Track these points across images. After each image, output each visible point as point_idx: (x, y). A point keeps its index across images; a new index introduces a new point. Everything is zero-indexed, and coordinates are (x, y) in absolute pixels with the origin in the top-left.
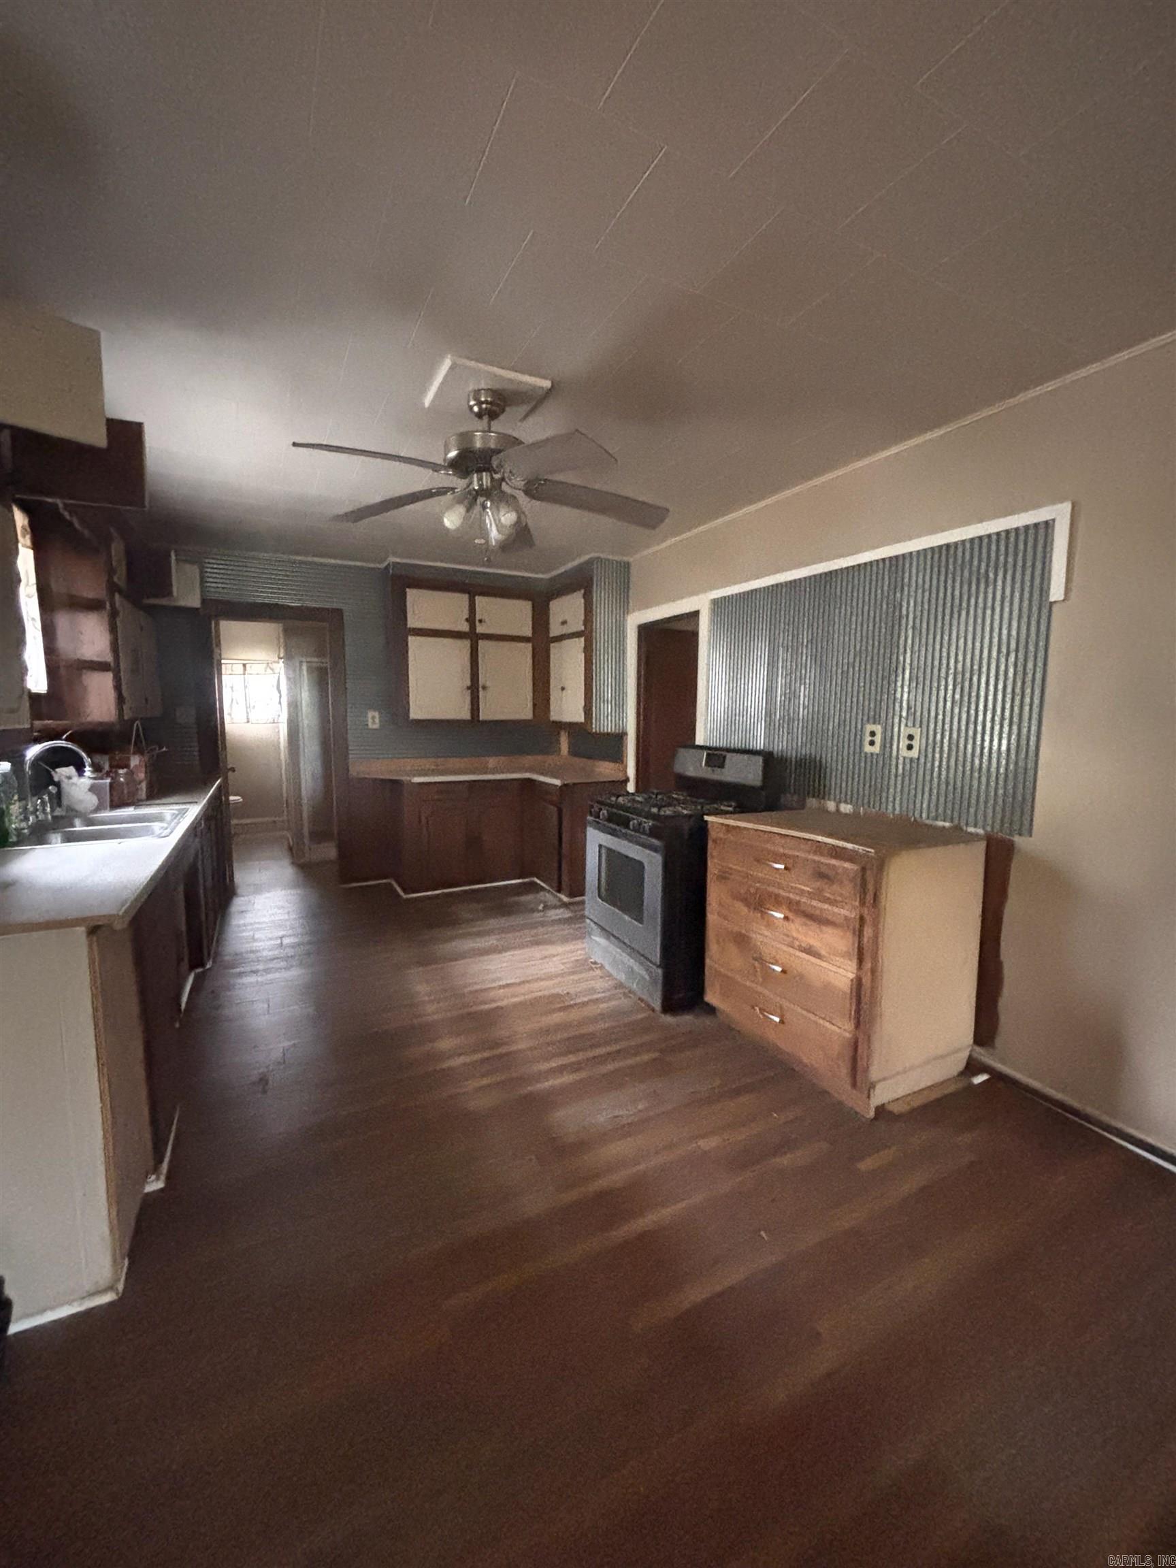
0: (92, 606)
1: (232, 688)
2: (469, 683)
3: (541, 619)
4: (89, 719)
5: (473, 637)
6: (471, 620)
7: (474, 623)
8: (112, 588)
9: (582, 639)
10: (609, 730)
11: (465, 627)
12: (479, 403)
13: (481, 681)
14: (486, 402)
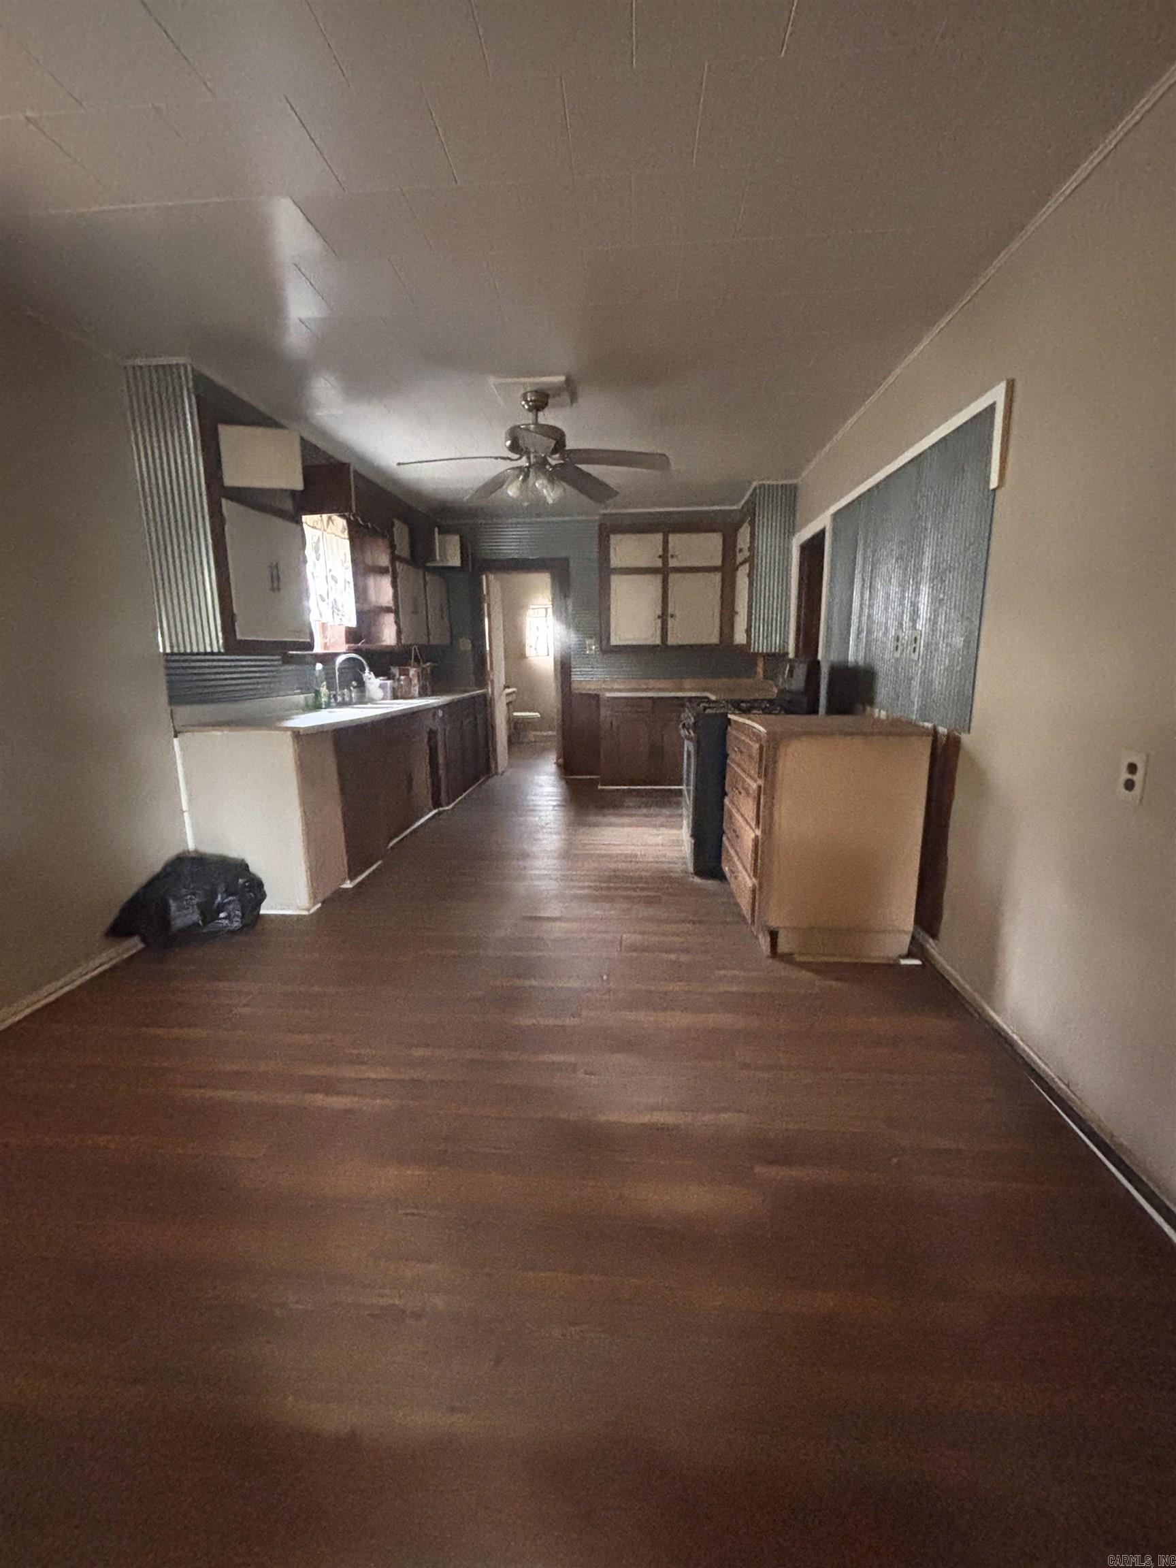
0: (382, 571)
1: (537, 628)
2: (659, 612)
3: (729, 548)
4: (384, 643)
5: (664, 572)
6: (664, 557)
7: (667, 558)
8: (394, 558)
9: (747, 565)
10: (777, 650)
11: (659, 563)
12: (527, 402)
13: (670, 611)
14: (531, 401)
